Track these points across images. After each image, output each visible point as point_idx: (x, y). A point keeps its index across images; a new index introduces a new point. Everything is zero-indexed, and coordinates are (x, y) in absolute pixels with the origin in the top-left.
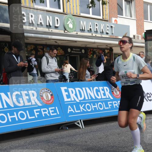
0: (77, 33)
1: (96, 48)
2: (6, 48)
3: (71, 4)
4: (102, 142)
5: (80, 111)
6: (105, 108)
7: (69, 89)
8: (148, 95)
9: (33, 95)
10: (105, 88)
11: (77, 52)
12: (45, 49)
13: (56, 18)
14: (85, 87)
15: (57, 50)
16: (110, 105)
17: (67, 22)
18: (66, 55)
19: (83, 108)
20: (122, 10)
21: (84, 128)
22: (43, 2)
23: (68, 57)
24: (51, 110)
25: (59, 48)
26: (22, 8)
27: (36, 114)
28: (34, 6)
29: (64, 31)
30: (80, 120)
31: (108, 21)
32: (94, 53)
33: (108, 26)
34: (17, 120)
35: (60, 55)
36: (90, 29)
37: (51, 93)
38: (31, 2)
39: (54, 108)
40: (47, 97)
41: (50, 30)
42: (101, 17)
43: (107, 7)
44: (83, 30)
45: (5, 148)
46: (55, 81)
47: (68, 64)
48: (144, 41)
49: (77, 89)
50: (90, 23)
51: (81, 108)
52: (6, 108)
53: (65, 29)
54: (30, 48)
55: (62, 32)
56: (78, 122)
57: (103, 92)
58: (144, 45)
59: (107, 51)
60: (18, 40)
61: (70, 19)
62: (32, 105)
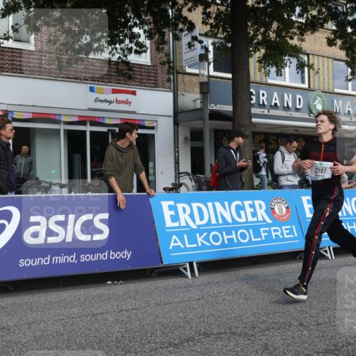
2: (225, 139)
3: (321, 76)
9: (261, 208)
12: (279, 141)
13: (298, 96)
15: (297, 142)
17: (314, 102)
21: (334, 258)
22: (281, 75)
24: (286, 229)
25: (301, 139)
27: (263, 235)
28: (267, 80)
29: (309, 114)
30: (329, 247)
34: (236, 241)
36: (349, 111)
37: (286, 205)
38: (264, 76)
39: (290, 227)
40: (280, 210)
41: (289, 113)
45: (217, 280)
46: (293, 187)
50: (349, 102)
52: (221, 225)
53: (311, 112)
54: (258, 139)
55: (306, 116)
56: (325, 249)
60: (243, 129)
61: (318, 98)
62: (258, 222)
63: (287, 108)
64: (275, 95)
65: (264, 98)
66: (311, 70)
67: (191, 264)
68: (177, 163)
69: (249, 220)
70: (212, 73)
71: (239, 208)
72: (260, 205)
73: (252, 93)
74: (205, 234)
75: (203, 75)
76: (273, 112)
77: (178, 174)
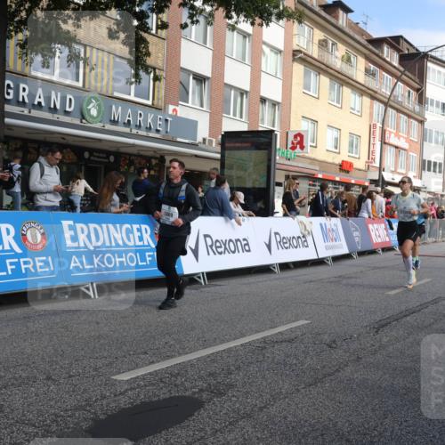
0: (104, 127)
1: (135, 155)
5: (92, 267)
6: (140, 264)
7: (77, 225)
8: (218, 244)
9: (8, 233)
10: (143, 227)
11: (100, 160)
12: (41, 150)
13: (69, 97)
14: (107, 223)
16: (148, 259)
17: (88, 105)
18: (80, 163)
19: (99, 260)
20: (188, 93)
21: (97, 297)
23: (83, 168)
24: (39, 261)
25: (69, 150)
26: (7, 73)
27: (9, 267)
28: (30, 71)
29: (81, 120)
30: (92, 284)
31: (161, 109)
32: (131, 163)
33: (160, 118)
36: (129, 121)
37: (42, 231)
39: (44, 258)
40: (34, 237)
41: (56, 116)
42: (150, 103)
43: (162, 85)
44: (114, 122)
46: (53, 208)
47: (81, 179)
48: (219, 149)
49: (92, 226)
50: (130, 111)
51: (96, 261)
53: (83, 117)
54: (14, 146)
55: (77, 122)
56: (87, 286)
57: (139, 234)
58: (219, 156)
59: (154, 162)
61: (94, 101)
62: (3, 251)
63: (54, 110)
64: (40, 91)
65: (25, 94)
76: (35, 113)
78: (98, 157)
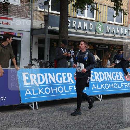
0: (104, 35)
1: (116, 45)
2: (55, 43)
3: (102, 15)
4: (115, 111)
5: (100, 89)
7: (95, 73)
9: (70, 76)
11: (102, 47)
13: (91, 24)
14: (106, 72)
17: (98, 27)
18: (95, 49)
19: (103, 86)
22: (83, 13)
25: (91, 44)
26: (69, 17)
27: (70, 89)
28: (76, 16)
29: (95, 33)
30: (100, 95)
31: (126, 26)
32: (115, 48)
33: (126, 30)
34: (57, 92)
35: (90, 49)
36: (114, 32)
38: (75, 14)
41: (86, 32)
42: (122, 24)
43: (126, 16)
44: (108, 33)
45: (47, 111)
47: (95, 55)
49: (100, 73)
50: (114, 28)
52: (50, 84)
53: (96, 31)
54: (71, 44)
55: (94, 33)
56: (99, 96)
57: (118, 76)
60: (64, 38)
61: (100, 25)
62: (68, 83)
63: (85, 30)
64: (80, 23)
65: (75, 24)
66: (97, 12)
67: (35, 103)
68: (31, 54)
69: (64, 82)
70: (50, 11)
71: (59, 76)
72: (70, 75)
73: (69, 21)
74: (43, 88)
75: (46, 12)
76: (78, 31)
77: (31, 59)
78: (102, 46)
